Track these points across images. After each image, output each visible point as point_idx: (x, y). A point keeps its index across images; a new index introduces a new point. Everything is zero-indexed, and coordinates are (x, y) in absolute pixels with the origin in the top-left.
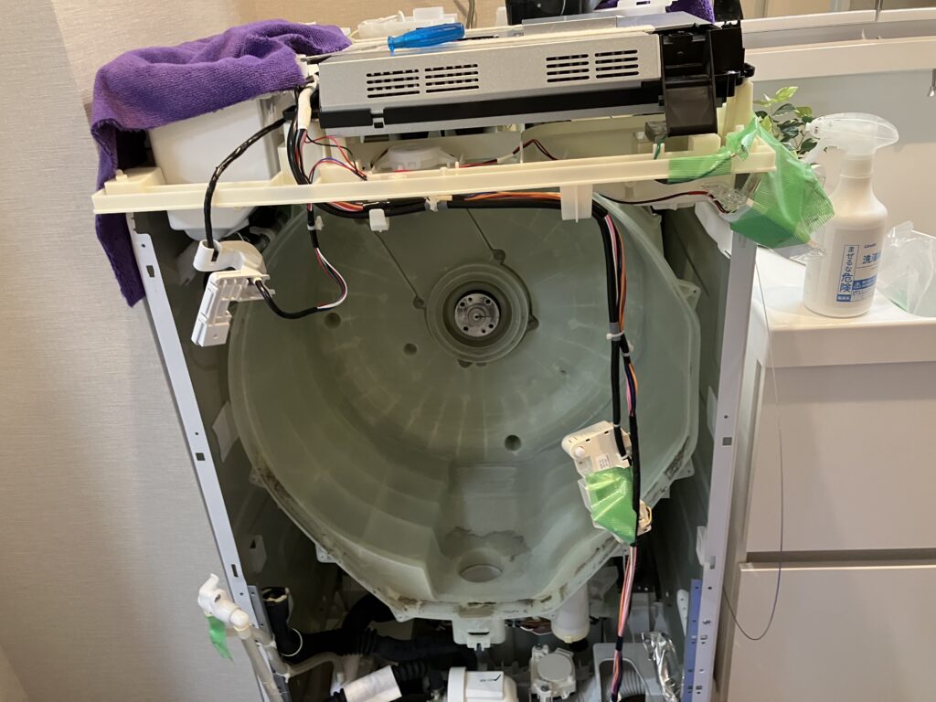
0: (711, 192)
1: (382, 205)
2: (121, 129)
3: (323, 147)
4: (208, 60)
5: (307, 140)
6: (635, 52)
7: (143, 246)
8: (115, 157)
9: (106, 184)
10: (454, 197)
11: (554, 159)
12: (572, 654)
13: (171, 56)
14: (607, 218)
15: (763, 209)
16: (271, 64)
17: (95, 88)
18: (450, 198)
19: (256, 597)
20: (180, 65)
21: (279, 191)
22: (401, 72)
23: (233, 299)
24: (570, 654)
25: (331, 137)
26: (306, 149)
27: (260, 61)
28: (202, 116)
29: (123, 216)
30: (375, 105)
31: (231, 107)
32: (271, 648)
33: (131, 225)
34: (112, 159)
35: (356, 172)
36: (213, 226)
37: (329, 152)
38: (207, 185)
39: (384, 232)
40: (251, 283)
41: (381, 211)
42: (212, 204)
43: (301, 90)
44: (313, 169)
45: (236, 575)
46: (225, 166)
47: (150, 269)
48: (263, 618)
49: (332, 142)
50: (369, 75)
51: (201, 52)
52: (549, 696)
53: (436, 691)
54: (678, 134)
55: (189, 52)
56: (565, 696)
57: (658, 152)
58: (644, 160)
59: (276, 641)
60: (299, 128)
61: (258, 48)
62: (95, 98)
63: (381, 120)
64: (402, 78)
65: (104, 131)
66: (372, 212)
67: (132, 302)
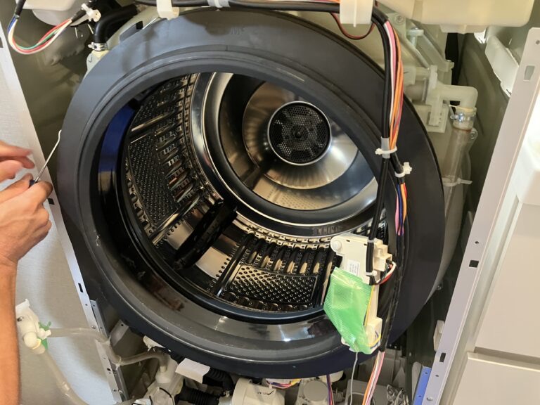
19: (96, 308)
45: (82, 291)
48: (102, 323)
53: (228, 391)
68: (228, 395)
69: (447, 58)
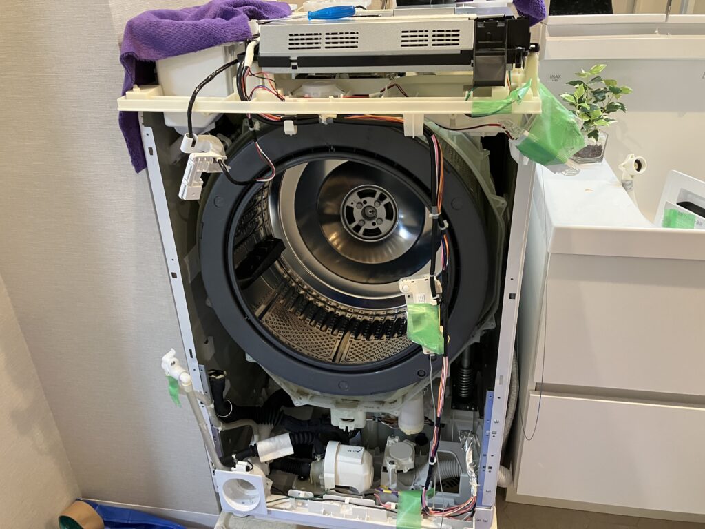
0: (503, 125)
1: (292, 118)
2: (138, 59)
3: (261, 79)
4: (196, 20)
5: (250, 74)
6: (458, 31)
7: (147, 134)
8: (134, 76)
9: (127, 93)
10: (338, 115)
11: (407, 96)
12: (415, 444)
13: (174, 16)
14: (433, 137)
15: (535, 138)
16: (232, 24)
17: (125, 32)
18: (335, 117)
19: (204, 372)
20: (176, 22)
21: (232, 105)
22: (311, 34)
23: (204, 171)
24: (413, 445)
25: (265, 73)
26: (248, 80)
27: (226, 22)
28: (188, 54)
29: (136, 113)
30: (292, 54)
31: (206, 50)
32: (211, 408)
33: (141, 121)
34: (131, 78)
35: (278, 96)
36: (193, 126)
37: (263, 82)
38: (190, 97)
39: (293, 135)
40: (215, 161)
41: (292, 122)
42: (193, 110)
43: (250, 42)
44: (252, 93)
45: (192, 357)
46: (201, 87)
47: (151, 150)
48: (207, 389)
49: (265, 77)
50: (291, 35)
51: (192, 14)
52: (394, 468)
53: (319, 456)
54: (483, 85)
55: (186, 14)
56: (406, 471)
57: (469, 96)
58: (460, 101)
59: (214, 404)
60: (246, 65)
61: (226, 14)
62: (124, 39)
63: (296, 64)
64: (311, 39)
65: (127, 59)
66: (286, 122)
67: (138, 170)
68: (319, 460)
69: (484, 148)
